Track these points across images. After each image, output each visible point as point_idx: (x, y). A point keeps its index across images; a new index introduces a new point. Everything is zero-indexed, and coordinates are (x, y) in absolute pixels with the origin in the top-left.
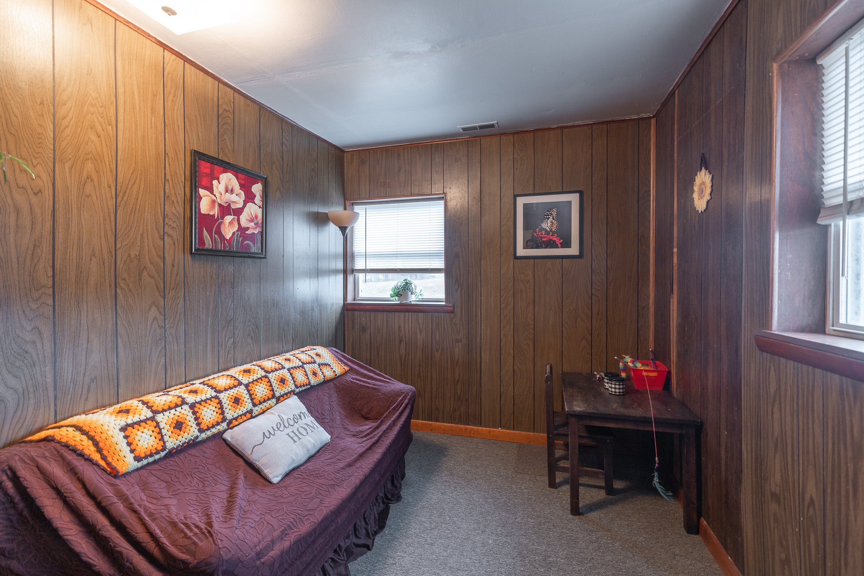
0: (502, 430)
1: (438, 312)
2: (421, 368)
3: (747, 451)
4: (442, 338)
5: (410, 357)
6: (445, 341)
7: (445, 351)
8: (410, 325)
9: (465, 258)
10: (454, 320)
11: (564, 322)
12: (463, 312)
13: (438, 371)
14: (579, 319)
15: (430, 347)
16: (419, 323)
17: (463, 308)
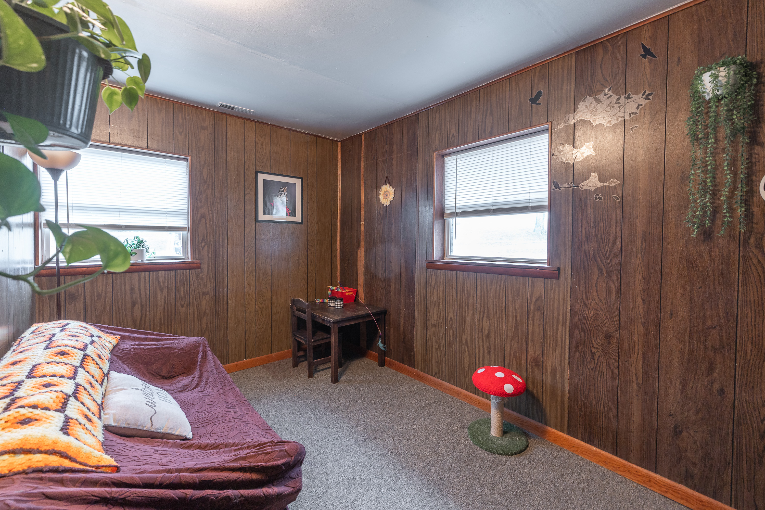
0: (248, 360)
1: (183, 269)
2: (163, 327)
3: (418, 313)
4: (187, 293)
5: (148, 319)
6: (191, 296)
7: (191, 304)
8: (148, 285)
9: (211, 219)
10: (201, 275)
11: (291, 269)
12: (210, 267)
13: (183, 326)
14: (300, 266)
15: (173, 303)
16: (159, 282)
17: (210, 264)
